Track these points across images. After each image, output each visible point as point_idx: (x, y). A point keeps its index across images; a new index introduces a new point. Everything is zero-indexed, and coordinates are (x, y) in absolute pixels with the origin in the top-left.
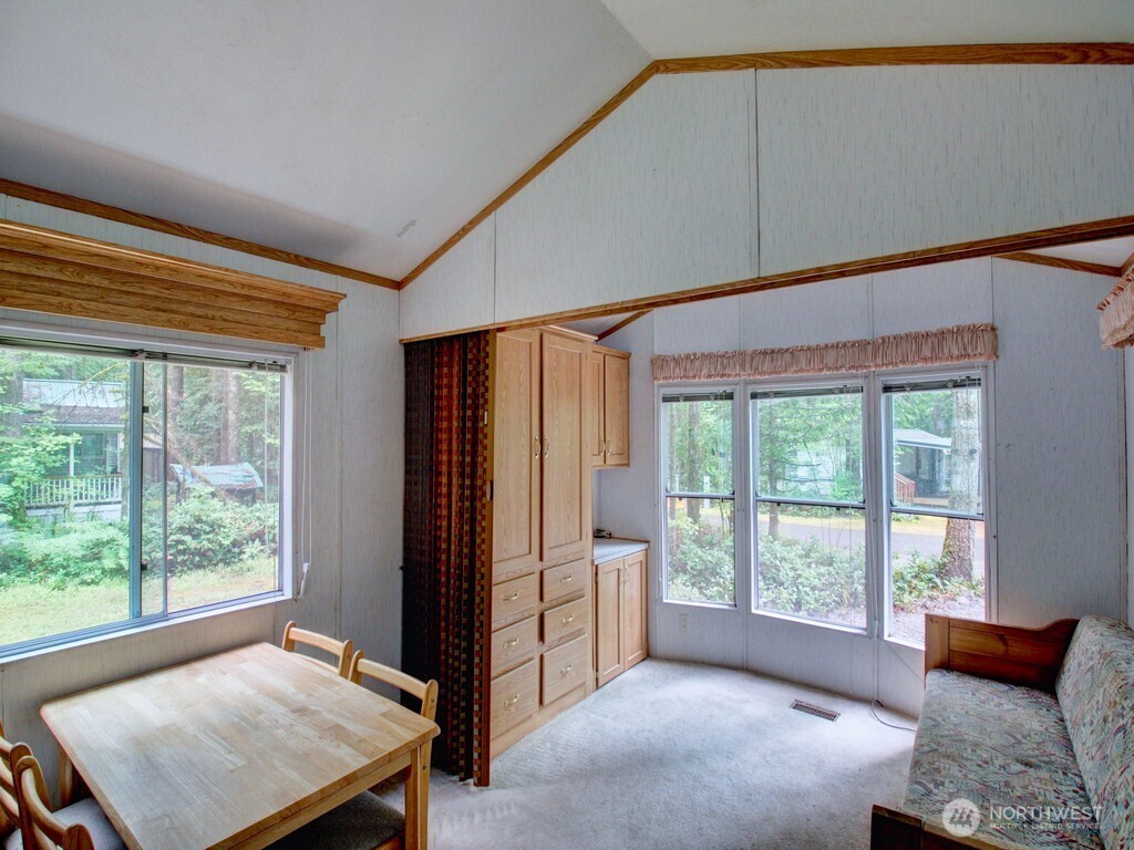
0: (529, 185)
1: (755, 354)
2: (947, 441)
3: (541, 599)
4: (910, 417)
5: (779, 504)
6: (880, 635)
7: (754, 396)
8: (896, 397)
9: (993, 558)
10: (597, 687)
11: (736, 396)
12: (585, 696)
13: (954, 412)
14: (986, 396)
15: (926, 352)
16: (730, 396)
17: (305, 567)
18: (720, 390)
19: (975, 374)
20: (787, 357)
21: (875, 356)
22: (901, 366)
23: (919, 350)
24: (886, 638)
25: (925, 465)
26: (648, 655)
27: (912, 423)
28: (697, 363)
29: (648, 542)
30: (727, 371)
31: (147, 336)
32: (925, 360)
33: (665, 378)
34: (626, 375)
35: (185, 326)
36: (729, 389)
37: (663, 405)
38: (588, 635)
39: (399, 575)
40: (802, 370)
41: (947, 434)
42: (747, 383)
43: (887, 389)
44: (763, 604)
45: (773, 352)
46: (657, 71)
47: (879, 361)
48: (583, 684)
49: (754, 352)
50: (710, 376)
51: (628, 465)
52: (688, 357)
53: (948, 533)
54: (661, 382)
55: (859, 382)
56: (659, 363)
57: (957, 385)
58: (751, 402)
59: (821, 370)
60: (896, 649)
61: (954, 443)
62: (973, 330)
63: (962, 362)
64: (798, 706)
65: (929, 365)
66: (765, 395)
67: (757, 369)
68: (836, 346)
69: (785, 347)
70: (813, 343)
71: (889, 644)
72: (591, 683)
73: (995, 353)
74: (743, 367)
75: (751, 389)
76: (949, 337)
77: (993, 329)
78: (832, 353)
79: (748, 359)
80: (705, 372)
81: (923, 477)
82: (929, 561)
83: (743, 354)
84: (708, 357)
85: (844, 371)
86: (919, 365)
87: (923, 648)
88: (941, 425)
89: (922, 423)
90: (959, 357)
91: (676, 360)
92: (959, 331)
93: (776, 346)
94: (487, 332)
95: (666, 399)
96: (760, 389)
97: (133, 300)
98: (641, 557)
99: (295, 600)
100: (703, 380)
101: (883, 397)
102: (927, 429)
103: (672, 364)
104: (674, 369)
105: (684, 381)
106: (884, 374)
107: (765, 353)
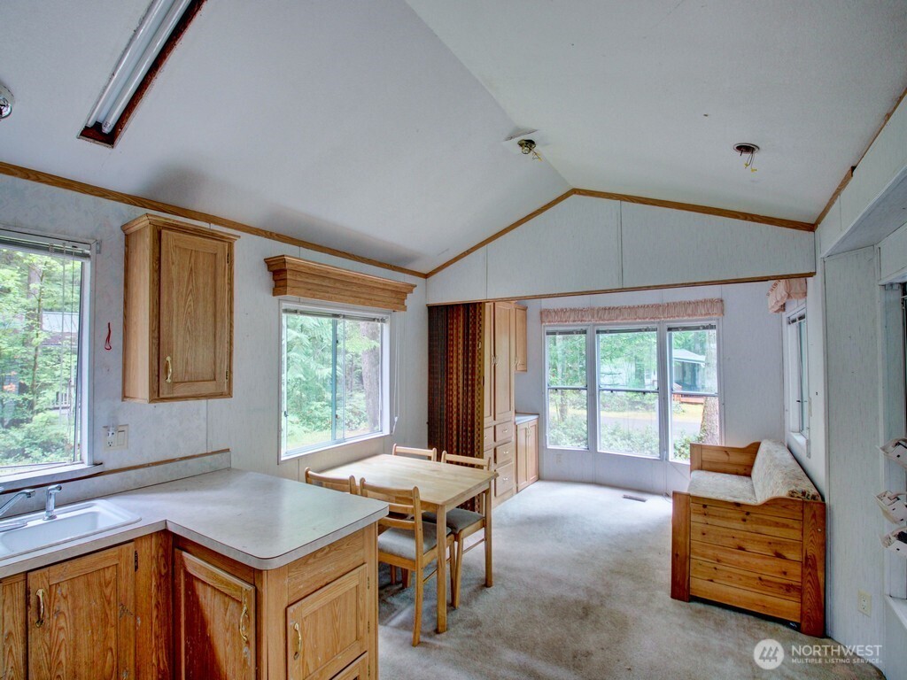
0: (507, 234)
2: (702, 358)
3: (495, 440)
4: (679, 342)
5: (612, 391)
6: (667, 459)
7: (598, 332)
8: (675, 334)
9: (723, 416)
10: (517, 492)
11: (588, 332)
12: (512, 495)
13: (707, 338)
14: (718, 334)
15: (689, 311)
16: (585, 332)
17: (396, 419)
18: (579, 328)
19: (713, 323)
21: (663, 312)
22: (677, 318)
23: (686, 310)
24: (670, 460)
25: (688, 374)
26: (539, 478)
27: (679, 345)
28: (568, 314)
29: (538, 414)
30: (584, 319)
31: (343, 308)
32: (689, 315)
33: (549, 322)
34: (525, 319)
35: (364, 304)
36: (584, 328)
37: (546, 336)
38: (513, 462)
39: (426, 426)
40: (625, 319)
41: (703, 353)
42: (595, 325)
43: (670, 329)
44: (603, 447)
45: (609, 308)
46: (575, 193)
47: (666, 315)
48: (511, 489)
49: (599, 308)
50: (574, 321)
51: (526, 371)
52: (562, 310)
53: (704, 418)
54: (546, 324)
55: (655, 326)
56: (546, 313)
57: (705, 328)
58: (596, 335)
59: (635, 319)
60: (674, 465)
61: (706, 359)
62: (712, 301)
63: (707, 317)
64: (625, 497)
65: (691, 318)
66: (605, 332)
67: (601, 318)
68: (643, 307)
69: (616, 306)
70: (631, 305)
71: (672, 463)
72: (515, 489)
73: (723, 312)
74: (593, 317)
75: (596, 328)
76: (700, 304)
77: (722, 301)
78: (641, 310)
79: (595, 312)
80: (571, 318)
81: (687, 383)
82: (691, 436)
83: (593, 309)
84: (573, 310)
85: (647, 320)
86: (685, 318)
87: (689, 464)
88: (698, 347)
89: (687, 346)
90: (706, 315)
91: (556, 312)
92: (705, 302)
93: (612, 305)
94: (481, 303)
95: (548, 334)
96: (601, 328)
97: (349, 293)
98: (535, 422)
99: (391, 435)
100: (571, 323)
101: (668, 333)
102: (690, 349)
103: (553, 314)
104: (554, 317)
105: (560, 323)
106: (668, 322)
107: (605, 309)
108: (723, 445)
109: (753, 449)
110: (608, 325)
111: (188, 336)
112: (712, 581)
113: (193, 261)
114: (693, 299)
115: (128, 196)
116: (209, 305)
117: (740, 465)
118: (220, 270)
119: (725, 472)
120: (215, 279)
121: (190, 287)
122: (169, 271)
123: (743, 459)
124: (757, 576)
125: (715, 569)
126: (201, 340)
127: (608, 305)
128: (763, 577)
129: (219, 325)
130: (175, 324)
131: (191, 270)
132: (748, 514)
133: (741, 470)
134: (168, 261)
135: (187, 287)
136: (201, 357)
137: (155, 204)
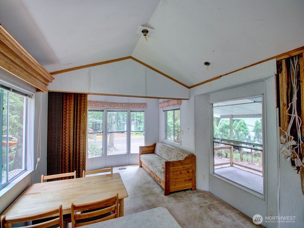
1: (110, 103)
5: (112, 132)
8: (132, 113)
9: (146, 137)
14: (145, 114)
16: (103, 111)
17: (38, 160)
18: (101, 109)
20: (116, 104)
21: (131, 105)
22: (134, 108)
28: (98, 103)
30: (104, 106)
31: (14, 84)
32: (138, 107)
33: (91, 106)
36: (103, 109)
40: (119, 107)
42: (107, 108)
45: (114, 103)
46: (131, 58)
50: (101, 106)
52: (96, 102)
54: (90, 107)
55: (127, 110)
57: (141, 111)
58: (107, 112)
59: (122, 107)
64: (119, 169)
66: (111, 111)
67: (110, 106)
68: (125, 103)
69: (116, 102)
71: (132, 154)
73: (146, 107)
74: (107, 105)
75: (107, 110)
78: (124, 104)
80: (100, 105)
83: (108, 102)
84: (100, 102)
90: (143, 107)
91: (94, 102)
94: (85, 94)
95: (89, 111)
96: (109, 110)
100: (99, 107)
101: (130, 112)
103: (93, 103)
104: (93, 104)
105: (95, 107)
106: (131, 109)
107: (112, 103)
108: (146, 146)
109: (154, 145)
110: (112, 109)
112: (175, 185)
114: (139, 102)
117: (151, 150)
119: (148, 153)
123: (151, 149)
124: (184, 179)
125: (175, 181)
127: (113, 102)
128: (185, 179)
132: (182, 163)
133: (152, 152)
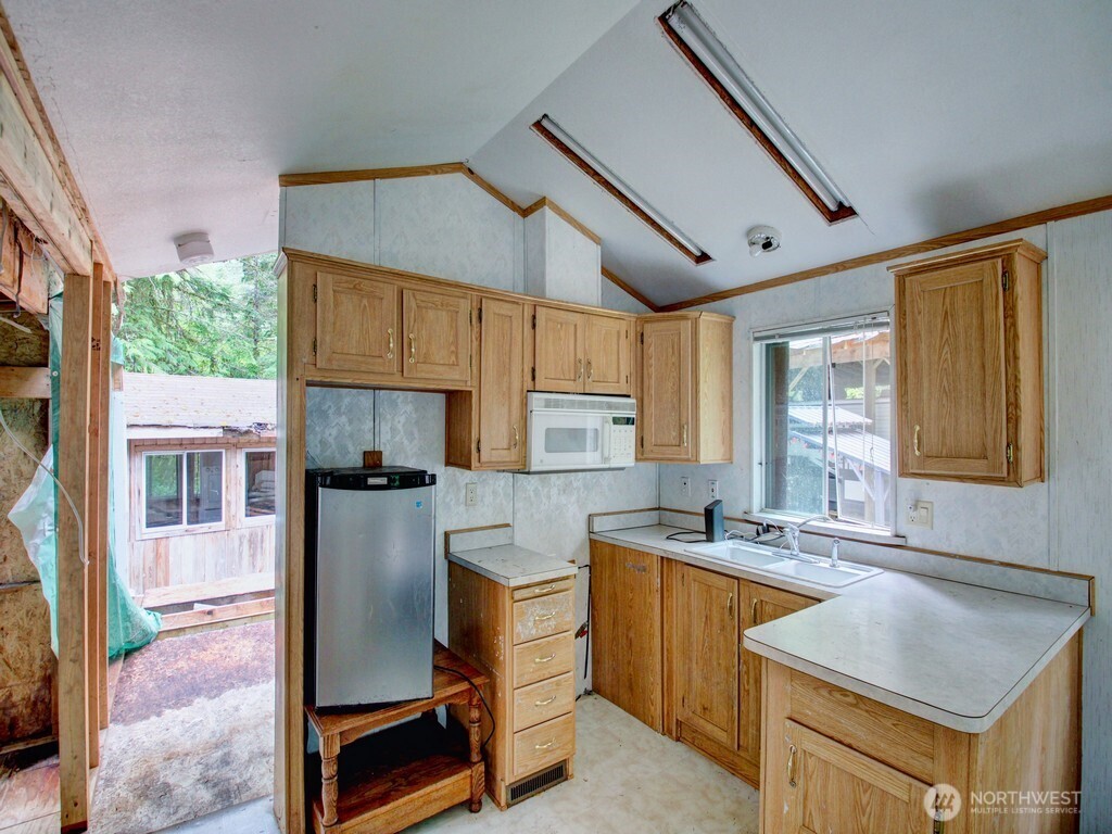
111: (944, 399)
113: (947, 300)
115: (925, 243)
116: (974, 354)
118: (989, 303)
120: (981, 315)
121: (946, 335)
122: (915, 322)
126: (963, 402)
129: (989, 380)
130: (926, 384)
131: (946, 313)
134: (913, 312)
135: (942, 337)
136: (964, 426)
137: (957, 236)
